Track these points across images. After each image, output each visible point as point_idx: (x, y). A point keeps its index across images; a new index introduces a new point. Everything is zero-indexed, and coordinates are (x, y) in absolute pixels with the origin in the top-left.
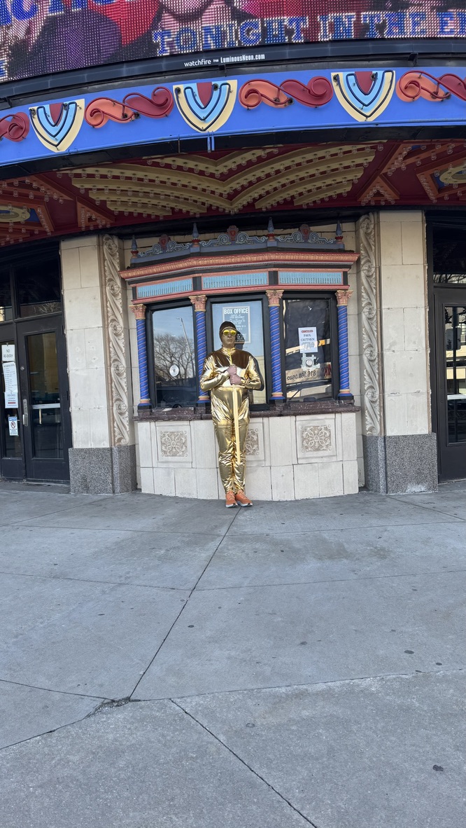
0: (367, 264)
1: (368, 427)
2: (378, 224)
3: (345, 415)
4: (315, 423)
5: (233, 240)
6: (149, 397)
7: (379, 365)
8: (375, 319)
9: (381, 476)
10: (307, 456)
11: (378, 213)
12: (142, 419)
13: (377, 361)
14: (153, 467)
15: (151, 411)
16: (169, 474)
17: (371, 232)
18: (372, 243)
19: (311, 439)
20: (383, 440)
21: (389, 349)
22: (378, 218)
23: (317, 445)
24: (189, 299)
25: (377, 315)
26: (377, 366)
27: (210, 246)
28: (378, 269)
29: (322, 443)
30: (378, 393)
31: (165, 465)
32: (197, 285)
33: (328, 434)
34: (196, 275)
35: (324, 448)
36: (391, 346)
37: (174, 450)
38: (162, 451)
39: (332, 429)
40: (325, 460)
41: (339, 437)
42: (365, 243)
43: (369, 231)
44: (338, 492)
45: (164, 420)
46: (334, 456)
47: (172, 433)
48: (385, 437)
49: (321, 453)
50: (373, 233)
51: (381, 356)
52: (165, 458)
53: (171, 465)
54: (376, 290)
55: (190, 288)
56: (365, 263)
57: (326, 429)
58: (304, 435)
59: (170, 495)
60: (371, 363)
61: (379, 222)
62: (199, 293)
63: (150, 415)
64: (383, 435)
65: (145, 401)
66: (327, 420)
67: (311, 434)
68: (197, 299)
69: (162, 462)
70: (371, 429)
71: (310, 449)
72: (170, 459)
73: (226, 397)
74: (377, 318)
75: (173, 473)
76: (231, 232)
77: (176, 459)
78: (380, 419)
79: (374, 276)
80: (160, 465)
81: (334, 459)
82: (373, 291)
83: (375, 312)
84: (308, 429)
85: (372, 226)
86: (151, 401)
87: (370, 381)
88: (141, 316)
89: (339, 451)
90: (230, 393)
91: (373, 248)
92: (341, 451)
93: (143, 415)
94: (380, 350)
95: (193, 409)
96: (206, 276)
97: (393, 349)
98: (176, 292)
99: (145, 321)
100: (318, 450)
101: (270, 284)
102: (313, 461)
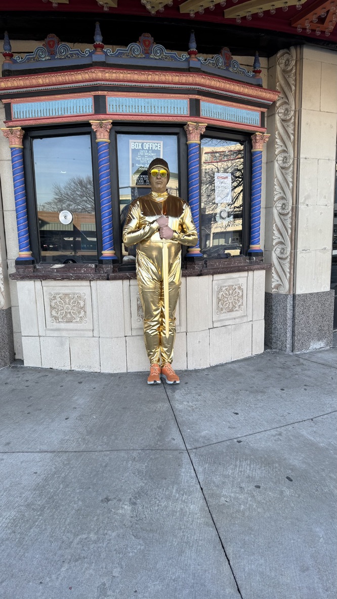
0: (285, 106)
1: (273, 285)
2: (300, 61)
3: (256, 272)
4: (230, 283)
5: (147, 53)
6: (30, 249)
7: (292, 219)
8: (291, 169)
9: (288, 335)
10: (221, 318)
11: (301, 48)
12: (23, 278)
13: (290, 215)
14: (40, 336)
15: (35, 267)
16: (62, 344)
17: (292, 69)
18: (292, 82)
19: (226, 299)
20: (292, 299)
21: (303, 203)
22: (301, 54)
23: (231, 306)
24: (89, 125)
25: (293, 164)
26: (289, 221)
27: (117, 56)
28: (297, 113)
29: (236, 303)
30: (289, 249)
31: (56, 334)
32: (100, 106)
33: (241, 294)
34: (100, 93)
35: (237, 309)
36: (305, 199)
37: (69, 316)
38: (52, 316)
39: (244, 287)
40: (237, 321)
41: (250, 296)
42: (282, 82)
43: (289, 68)
44: (247, 354)
45: (55, 279)
46: (245, 316)
47: (66, 295)
48: (294, 296)
49: (234, 314)
50: (294, 71)
51: (295, 210)
52: (56, 325)
53: (64, 334)
54: (294, 136)
55: (91, 110)
56: (282, 105)
57: (239, 288)
58: (220, 296)
59: (63, 368)
60: (282, 217)
61: (302, 59)
62: (102, 116)
63: (34, 272)
64: (292, 293)
65: (26, 254)
66: (240, 278)
67: (226, 294)
68: (101, 125)
69: (52, 330)
70: (277, 287)
71: (224, 311)
72: (63, 325)
73: (155, 254)
74: (293, 168)
75: (68, 342)
76: (144, 42)
77: (71, 326)
78: (290, 277)
79: (292, 121)
80: (49, 333)
81: (245, 319)
82: (289, 137)
83: (291, 161)
84: (224, 289)
85: (294, 63)
86: (33, 255)
87: (280, 236)
88: (17, 144)
89: (250, 311)
90: (160, 250)
91: (293, 88)
92: (251, 311)
93: (24, 272)
94: (295, 203)
95: (93, 266)
96: (111, 96)
97: (307, 202)
98: (69, 114)
99: (23, 150)
100: (231, 311)
101: (191, 115)
102: (227, 323)
